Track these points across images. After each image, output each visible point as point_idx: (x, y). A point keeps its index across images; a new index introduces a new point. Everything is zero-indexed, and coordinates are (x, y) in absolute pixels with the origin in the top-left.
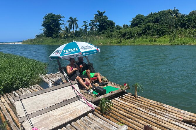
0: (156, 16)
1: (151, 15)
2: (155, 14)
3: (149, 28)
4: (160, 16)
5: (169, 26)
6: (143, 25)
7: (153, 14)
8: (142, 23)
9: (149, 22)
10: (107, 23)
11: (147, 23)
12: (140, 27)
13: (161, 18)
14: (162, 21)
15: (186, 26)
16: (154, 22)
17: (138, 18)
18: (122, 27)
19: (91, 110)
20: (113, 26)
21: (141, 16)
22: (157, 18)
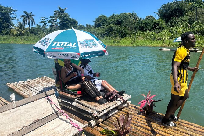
0: (118, 18)
1: (113, 17)
2: (117, 16)
3: (111, 29)
4: (122, 18)
5: (129, 28)
6: (106, 26)
7: (115, 15)
8: (104, 23)
9: (112, 23)
10: (69, 21)
11: (110, 24)
12: (103, 27)
13: (122, 20)
14: (124, 23)
15: (144, 29)
16: (116, 24)
17: (101, 19)
18: (86, 26)
19: (78, 132)
20: (75, 25)
21: (104, 17)
22: (119, 20)
